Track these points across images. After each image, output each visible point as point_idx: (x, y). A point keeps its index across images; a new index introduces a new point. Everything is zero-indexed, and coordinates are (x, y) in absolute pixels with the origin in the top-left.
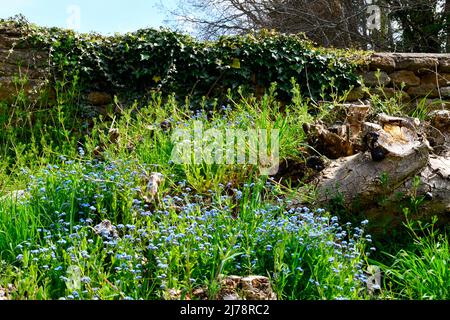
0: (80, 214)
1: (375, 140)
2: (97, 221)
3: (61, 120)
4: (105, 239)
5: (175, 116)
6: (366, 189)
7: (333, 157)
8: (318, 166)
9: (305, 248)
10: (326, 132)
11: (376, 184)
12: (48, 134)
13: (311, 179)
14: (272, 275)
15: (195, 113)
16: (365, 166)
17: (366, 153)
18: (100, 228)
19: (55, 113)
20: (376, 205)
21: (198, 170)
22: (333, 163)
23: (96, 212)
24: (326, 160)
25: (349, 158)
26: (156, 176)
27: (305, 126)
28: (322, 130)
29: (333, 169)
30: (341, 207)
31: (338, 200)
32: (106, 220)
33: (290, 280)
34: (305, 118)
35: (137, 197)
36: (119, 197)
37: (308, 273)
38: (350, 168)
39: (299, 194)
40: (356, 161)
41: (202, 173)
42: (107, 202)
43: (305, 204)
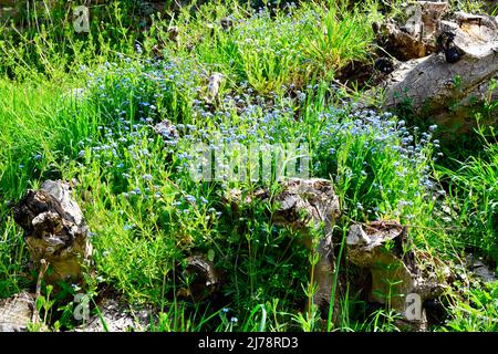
0: (140, 114)
1: (450, 41)
2: (157, 120)
3: (118, 17)
4: (166, 139)
5: (237, 13)
6: (437, 93)
7: (403, 59)
8: (387, 68)
9: (370, 152)
10: (397, 31)
11: (448, 87)
12: (105, 32)
13: (379, 81)
14: (334, 178)
15: (258, 11)
16: (438, 69)
17: (440, 54)
18: (160, 127)
19: (112, 10)
20: (446, 109)
21: (260, 71)
22: (404, 65)
23: (156, 111)
24: (395, 62)
25: (421, 60)
26: (217, 76)
27: (375, 26)
28: (393, 29)
29: (402, 72)
30: (409, 112)
31: (406, 104)
32: (166, 120)
33: (353, 183)
34: (375, 16)
35: (197, 98)
36: (179, 97)
37: (371, 177)
38: (421, 70)
39: (366, 97)
40: (429, 63)
41: (264, 75)
42: (167, 102)
43: (372, 107)
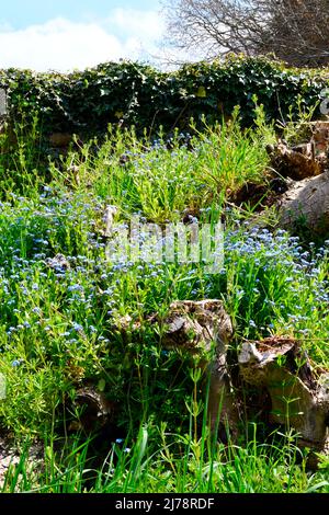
0: (33, 248)
3: (23, 163)
4: (59, 272)
5: (136, 150)
7: (298, 178)
8: (280, 188)
10: (289, 152)
12: (10, 179)
13: (273, 201)
15: (153, 145)
18: (54, 261)
19: (17, 158)
21: (156, 200)
22: (298, 183)
23: (49, 246)
24: (289, 180)
25: (314, 178)
26: (111, 209)
27: (268, 149)
28: (285, 150)
29: (296, 190)
30: (305, 229)
31: (302, 221)
32: (59, 254)
34: (270, 139)
35: (93, 231)
36: (72, 232)
38: (315, 187)
39: (264, 217)
40: (321, 179)
41: (161, 204)
42: (61, 237)
43: (268, 227)
